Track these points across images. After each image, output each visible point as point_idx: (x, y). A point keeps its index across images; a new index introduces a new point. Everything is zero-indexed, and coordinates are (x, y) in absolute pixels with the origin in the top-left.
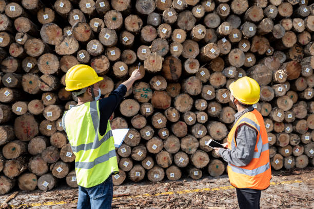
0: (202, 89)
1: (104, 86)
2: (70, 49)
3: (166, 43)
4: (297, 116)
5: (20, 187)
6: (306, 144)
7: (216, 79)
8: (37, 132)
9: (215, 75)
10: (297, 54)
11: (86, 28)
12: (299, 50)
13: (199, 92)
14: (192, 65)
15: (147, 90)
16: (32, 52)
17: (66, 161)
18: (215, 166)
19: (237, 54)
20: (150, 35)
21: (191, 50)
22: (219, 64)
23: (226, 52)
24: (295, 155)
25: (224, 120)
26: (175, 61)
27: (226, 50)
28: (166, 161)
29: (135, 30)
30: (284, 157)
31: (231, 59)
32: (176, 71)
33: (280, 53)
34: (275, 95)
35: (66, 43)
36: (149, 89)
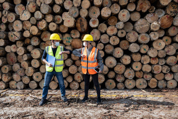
0: (100, 37)
1: (46, 36)
2: (27, 17)
3: (77, 10)
4: (168, 54)
5: (10, 87)
6: (175, 73)
7: (110, 30)
8: (16, 61)
9: (110, 28)
10: (172, 10)
11: (33, 5)
12: (174, 7)
13: (98, 38)
14: (94, 22)
15: (69, 38)
16: (10, 20)
17: (28, 76)
18: (109, 83)
19: (124, 13)
20: (69, 5)
21: (94, 13)
22: (114, 21)
23: (117, 13)
24: (167, 80)
25: (115, 56)
26: (83, 20)
27: (116, 11)
28: (80, 79)
29: (60, 3)
30: (158, 80)
31: (120, 17)
32: (83, 26)
33: (160, 10)
34: (150, 39)
35: (25, 14)
36: (70, 38)
